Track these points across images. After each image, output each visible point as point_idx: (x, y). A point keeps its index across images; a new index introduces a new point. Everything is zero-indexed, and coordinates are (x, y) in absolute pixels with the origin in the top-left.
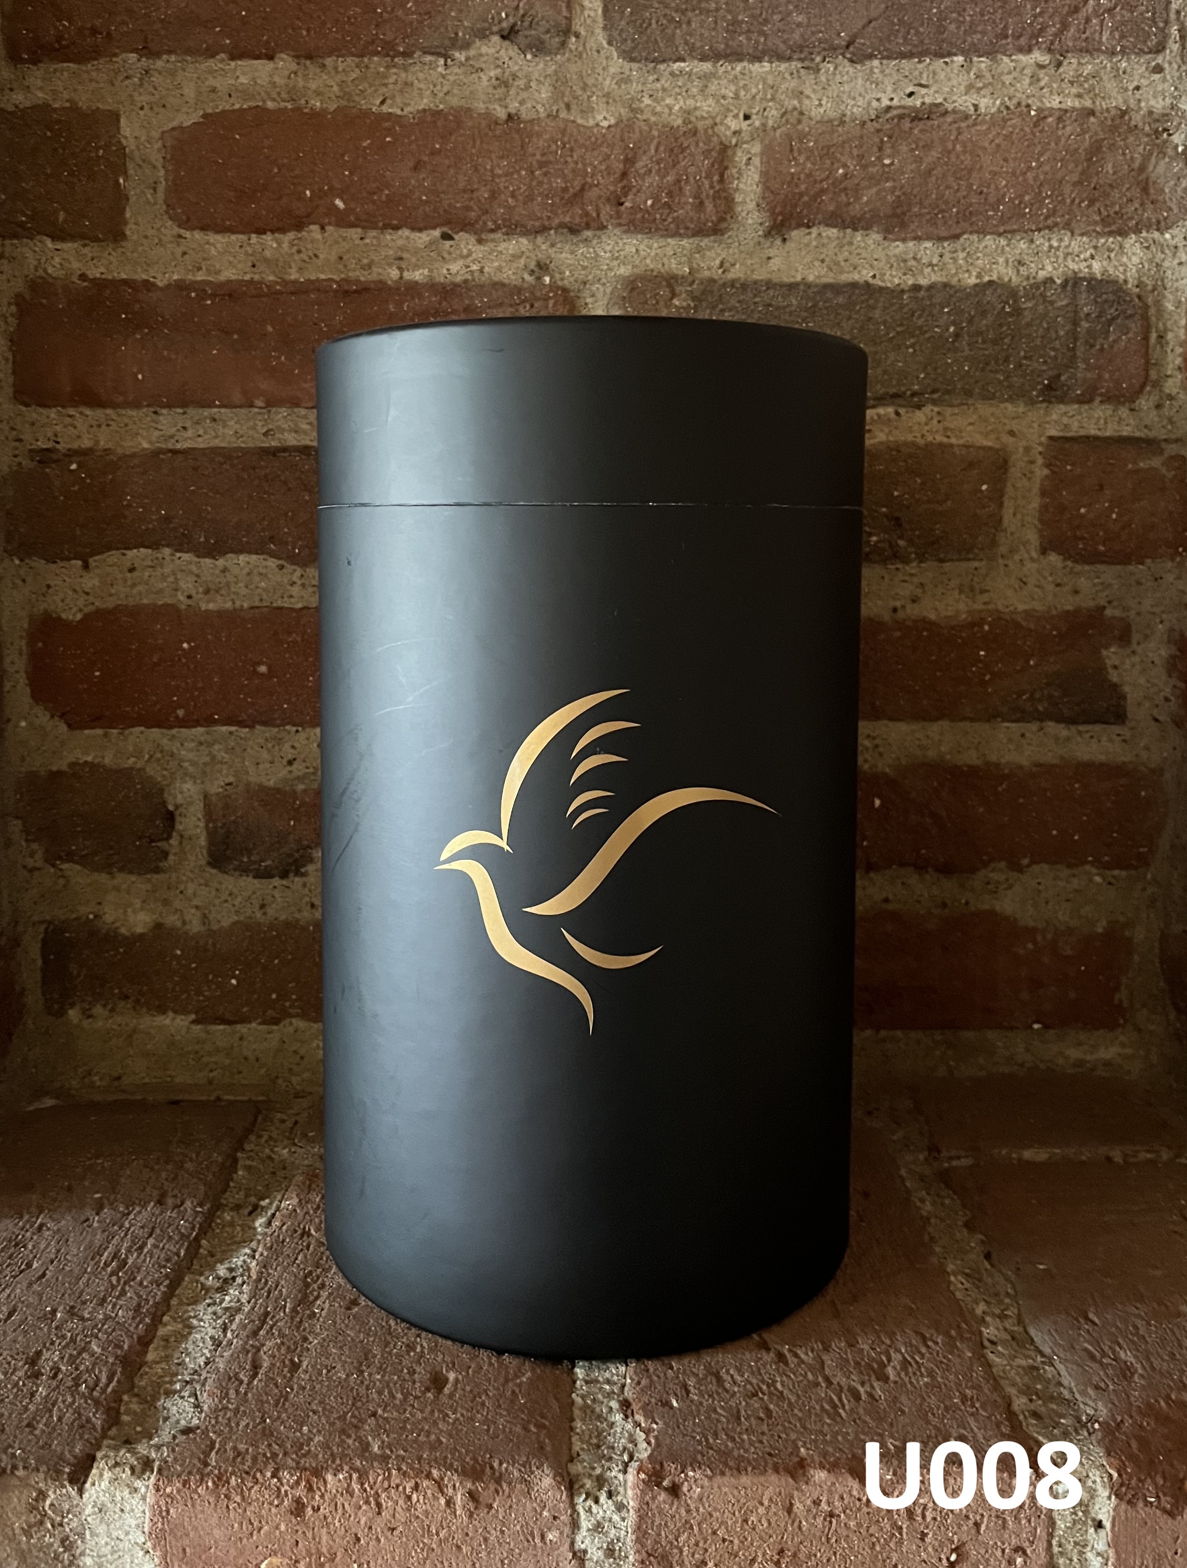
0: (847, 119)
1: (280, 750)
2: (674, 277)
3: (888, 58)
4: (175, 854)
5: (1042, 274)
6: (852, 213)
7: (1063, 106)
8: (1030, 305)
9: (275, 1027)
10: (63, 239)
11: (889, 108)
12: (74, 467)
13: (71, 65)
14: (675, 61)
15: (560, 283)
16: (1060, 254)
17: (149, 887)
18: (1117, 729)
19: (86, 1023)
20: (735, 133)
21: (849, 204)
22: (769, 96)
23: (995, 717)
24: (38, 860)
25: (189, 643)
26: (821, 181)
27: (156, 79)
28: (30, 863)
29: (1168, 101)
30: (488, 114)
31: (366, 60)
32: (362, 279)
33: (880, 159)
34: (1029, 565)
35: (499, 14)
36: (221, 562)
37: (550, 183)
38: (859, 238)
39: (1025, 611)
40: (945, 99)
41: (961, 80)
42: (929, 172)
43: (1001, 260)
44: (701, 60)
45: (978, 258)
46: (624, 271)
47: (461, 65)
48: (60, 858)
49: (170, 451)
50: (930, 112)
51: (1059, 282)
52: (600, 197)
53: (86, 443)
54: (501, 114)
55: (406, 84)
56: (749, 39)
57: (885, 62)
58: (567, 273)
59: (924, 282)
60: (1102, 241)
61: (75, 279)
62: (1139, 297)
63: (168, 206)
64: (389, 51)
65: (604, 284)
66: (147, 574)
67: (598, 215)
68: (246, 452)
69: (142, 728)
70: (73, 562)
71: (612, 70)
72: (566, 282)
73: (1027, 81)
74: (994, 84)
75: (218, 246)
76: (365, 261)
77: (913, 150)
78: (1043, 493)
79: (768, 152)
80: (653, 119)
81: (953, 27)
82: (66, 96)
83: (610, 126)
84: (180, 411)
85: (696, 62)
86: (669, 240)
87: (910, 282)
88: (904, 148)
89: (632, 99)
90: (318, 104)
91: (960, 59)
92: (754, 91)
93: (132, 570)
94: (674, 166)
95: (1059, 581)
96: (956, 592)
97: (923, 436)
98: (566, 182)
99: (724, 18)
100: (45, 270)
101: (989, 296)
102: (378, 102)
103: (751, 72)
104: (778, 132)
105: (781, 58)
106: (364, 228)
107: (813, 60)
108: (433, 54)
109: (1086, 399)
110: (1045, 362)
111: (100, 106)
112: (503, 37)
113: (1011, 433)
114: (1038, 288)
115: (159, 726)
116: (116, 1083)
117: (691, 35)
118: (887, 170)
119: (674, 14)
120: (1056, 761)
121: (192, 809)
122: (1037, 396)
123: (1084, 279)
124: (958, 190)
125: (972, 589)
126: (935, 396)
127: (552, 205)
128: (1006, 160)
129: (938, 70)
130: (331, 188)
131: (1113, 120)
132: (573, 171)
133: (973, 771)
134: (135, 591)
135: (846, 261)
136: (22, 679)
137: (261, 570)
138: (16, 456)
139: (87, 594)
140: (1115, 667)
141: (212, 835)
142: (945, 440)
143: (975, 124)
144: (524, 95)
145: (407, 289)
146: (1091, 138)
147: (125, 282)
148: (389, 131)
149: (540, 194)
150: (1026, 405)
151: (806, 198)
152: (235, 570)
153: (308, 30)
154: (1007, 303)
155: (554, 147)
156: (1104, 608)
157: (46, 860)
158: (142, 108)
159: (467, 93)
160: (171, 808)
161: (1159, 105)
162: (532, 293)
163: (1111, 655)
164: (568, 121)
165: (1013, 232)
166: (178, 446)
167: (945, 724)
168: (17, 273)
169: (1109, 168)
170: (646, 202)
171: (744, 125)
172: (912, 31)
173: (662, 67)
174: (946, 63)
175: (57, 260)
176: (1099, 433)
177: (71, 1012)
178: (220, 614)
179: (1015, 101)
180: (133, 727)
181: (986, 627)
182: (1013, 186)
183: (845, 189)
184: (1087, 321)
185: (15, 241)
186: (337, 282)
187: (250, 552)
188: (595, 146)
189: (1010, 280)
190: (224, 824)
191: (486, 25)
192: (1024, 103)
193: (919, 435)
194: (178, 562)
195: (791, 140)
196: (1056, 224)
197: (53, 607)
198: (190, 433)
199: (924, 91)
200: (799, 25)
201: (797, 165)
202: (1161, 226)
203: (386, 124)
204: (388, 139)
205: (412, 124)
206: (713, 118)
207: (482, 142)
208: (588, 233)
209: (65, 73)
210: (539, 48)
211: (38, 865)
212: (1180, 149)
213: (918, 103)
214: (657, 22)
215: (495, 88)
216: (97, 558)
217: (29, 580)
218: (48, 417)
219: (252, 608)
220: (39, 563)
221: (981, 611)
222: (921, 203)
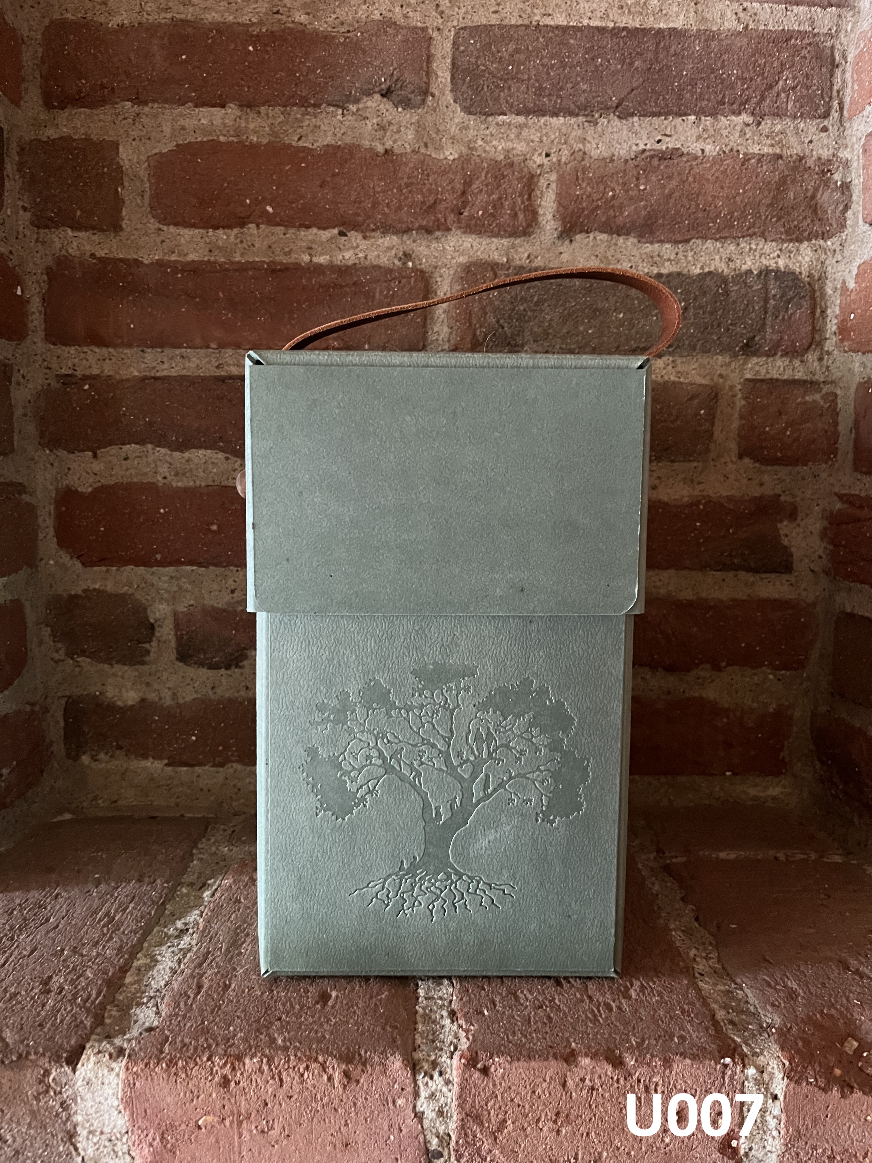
0: (615, 158)
1: (226, 583)
2: (497, 264)
3: (644, 116)
4: (155, 653)
5: (744, 268)
6: (618, 223)
7: (761, 152)
8: (735, 288)
9: (221, 769)
10: (79, 229)
11: (644, 151)
12: (86, 387)
13: (87, 110)
14: (500, 115)
15: (419, 267)
16: (757, 254)
17: (136, 674)
18: (786, 577)
19: (94, 765)
20: (539, 166)
21: (615, 217)
22: (563, 141)
23: (705, 567)
24: (61, 655)
25: (164, 509)
26: (597, 200)
27: (144, 120)
28: (56, 656)
29: (831, 151)
30: (371, 149)
31: (288, 109)
32: (285, 262)
33: (638, 186)
34: (730, 466)
35: (380, 79)
36: (186, 455)
37: (413, 198)
38: (622, 241)
39: (727, 496)
40: (682, 145)
41: (694, 132)
42: (670, 195)
43: (717, 258)
44: (517, 114)
45: (701, 256)
46: (462, 259)
47: (354, 114)
48: (77, 654)
49: (153, 378)
50: (672, 154)
51: (755, 272)
52: (447, 208)
53: (95, 371)
54: (380, 149)
55: (315, 126)
56: (550, 100)
57: (642, 118)
58: (424, 260)
59: (664, 271)
60: (785, 245)
61: (87, 257)
62: (809, 284)
63: (151, 208)
64: (304, 103)
65: (449, 268)
66: (136, 462)
67: (445, 220)
68: (203, 379)
69: (132, 567)
70: (86, 453)
71: (456, 120)
72: (423, 266)
73: (738, 134)
74: (715, 136)
75: (186, 236)
76: (287, 250)
77: (659, 180)
78: (741, 417)
79: (561, 179)
80: (484, 155)
81: (688, 96)
82: (83, 131)
83: (454, 160)
84: (159, 350)
85: (513, 116)
86: (493, 239)
87: (655, 272)
88: (654, 178)
89: (470, 141)
90: (255, 139)
91: (692, 118)
92: (553, 137)
93: (126, 459)
94: (497, 188)
95: (750, 477)
96: (682, 483)
97: (662, 376)
98: (424, 197)
99: (533, 86)
100: (67, 251)
101: (708, 281)
102: (296, 139)
103: (551, 124)
104: (569, 165)
105: (572, 114)
106: (285, 226)
107: (593, 116)
108: (334, 106)
109: (770, 354)
110: (745, 328)
111: (106, 137)
112: (383, 95)
113: (721, 376)
114: (742, 277)
115: (144, 565)
116: (114, 805)
117: (510, 96)
118: (642, 193)
119: (499, 82)
120: (745, 598)
121: (166, 622)
122: (739, 351)
123: (773, 271)
124: (689, 208)
125: (692, 481)
126: (671, 350)
127: (415, 213)
128: (722, 188)
129: (678, 125)
130: (263, 198)
131: (794, 163)
132: (429, 190)
133: (690, 604)
134: (128, 473)
135: (613, 256)
136: (51, 532)
137: (213, 460)
138: (47, 379)
139: (96, 474)
140: (786, 536)
141: (179, 639)
142: (677, 379)
143: (702, 163)
144: (397, 136)
145: (314, 269)
146: (779, 174)
147: (121, 260)
148: (304, 159)
149: (406, 206)
150: (731, 357)
151: (586, 212)
152: (196, 461)
153: (249, 87)
154: (721, 286)
155: (416, 173)
156: (780, 495)
157: (67, 654)
158: (134, 140)
159: (357, 134)
160: (152, 621)
161: (825, 154)
162: (399, 273)
163: (784, 527)
164: (426, 155)
165: (726, 238)
166: (158, 374)
167: (672, 572)
168: (48, 252)
169: (791, 195)
170: (478, 213)
171: (546, 161)
172: (661, 98)
173: (490, 119)
174: (683, 120)
175: (75, 244)
176: (780, 377)
177: (83, 757)
178: (185, 490)
179: (729, 148)
180: (126, 565)
181: (701, 507)
182: (727, 206)
183: (613, 206)
184: (774, 300)
185: (47, 230)
186: (268, 264)
187: (206, 448)
188: (445, 173)
189: (723, 271)
190: (187, 632)
191: (371, 86)
192: (735, 149)
193: (659, 376)
194: (157, 454)
195: (577, 172)
196: (755, 234)
197: (72, 483)
198: (166, 366)
199: (668, 139)
200: (584, 91)
201: (581, 189)
202: (825, 236)
203: (302, 155)
204: (303, 165)
205: (319, 155)
206: (525, 155)
207: (367, 169)
208: (438, 234)
209: (83, 116)
210: (406, 104)
211: (62, 657)
212: (839, 184)
213: (664, 148)
214: (488, 87)
215: (376, 131)
216: (102, 450)
217: (55, 464)
218: (69, 353)
219: (208, 486)
220: (62, 453)
221: (698, 496)
222: (664, 217)
